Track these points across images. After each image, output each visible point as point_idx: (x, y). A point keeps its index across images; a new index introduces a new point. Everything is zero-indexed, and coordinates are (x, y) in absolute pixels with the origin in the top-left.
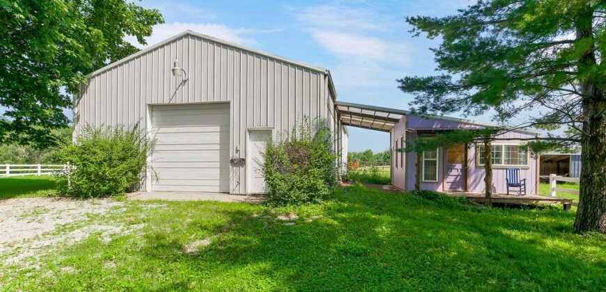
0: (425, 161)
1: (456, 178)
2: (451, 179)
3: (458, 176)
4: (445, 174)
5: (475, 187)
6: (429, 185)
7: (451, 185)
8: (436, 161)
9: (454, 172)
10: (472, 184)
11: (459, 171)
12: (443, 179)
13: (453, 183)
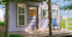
0: (19, 15)
1: (34, 24)
2: (31, 24)
3: (34, 22)
4: (29, 22)
5: (41, 27)
6: (21, 28)
7: (32, 27)
8: (24, 15)
9: (33, 21)
10: (40, 25)
11: (35, 20)
12: (28, 24)
13: (33, 26)
